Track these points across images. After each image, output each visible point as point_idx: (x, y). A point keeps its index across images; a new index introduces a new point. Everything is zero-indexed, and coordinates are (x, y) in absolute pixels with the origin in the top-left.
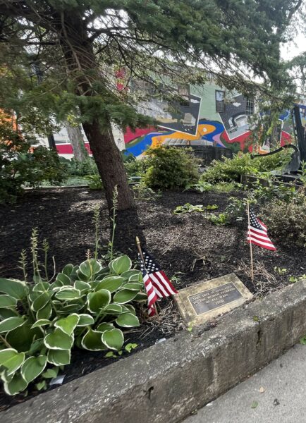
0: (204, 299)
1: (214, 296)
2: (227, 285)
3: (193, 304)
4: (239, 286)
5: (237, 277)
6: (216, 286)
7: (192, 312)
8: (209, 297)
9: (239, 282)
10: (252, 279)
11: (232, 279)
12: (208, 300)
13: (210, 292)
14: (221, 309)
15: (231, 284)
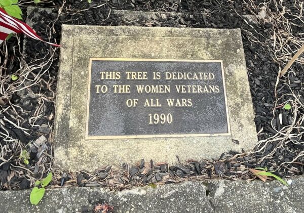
0: (125, 89)
1: (155, 89)
2: (205, 67)
3: (93, 89)
4: (233, 88)
5: (241, 51)
6: (174, 57)
7: (80, 118)
8: (140, 89)
9: (241, 72)
10: (281, 72)
11: (227, 50)
12: (133, 94)
13: (150, 68)
14: (154, 145)
15: (216, 69)
